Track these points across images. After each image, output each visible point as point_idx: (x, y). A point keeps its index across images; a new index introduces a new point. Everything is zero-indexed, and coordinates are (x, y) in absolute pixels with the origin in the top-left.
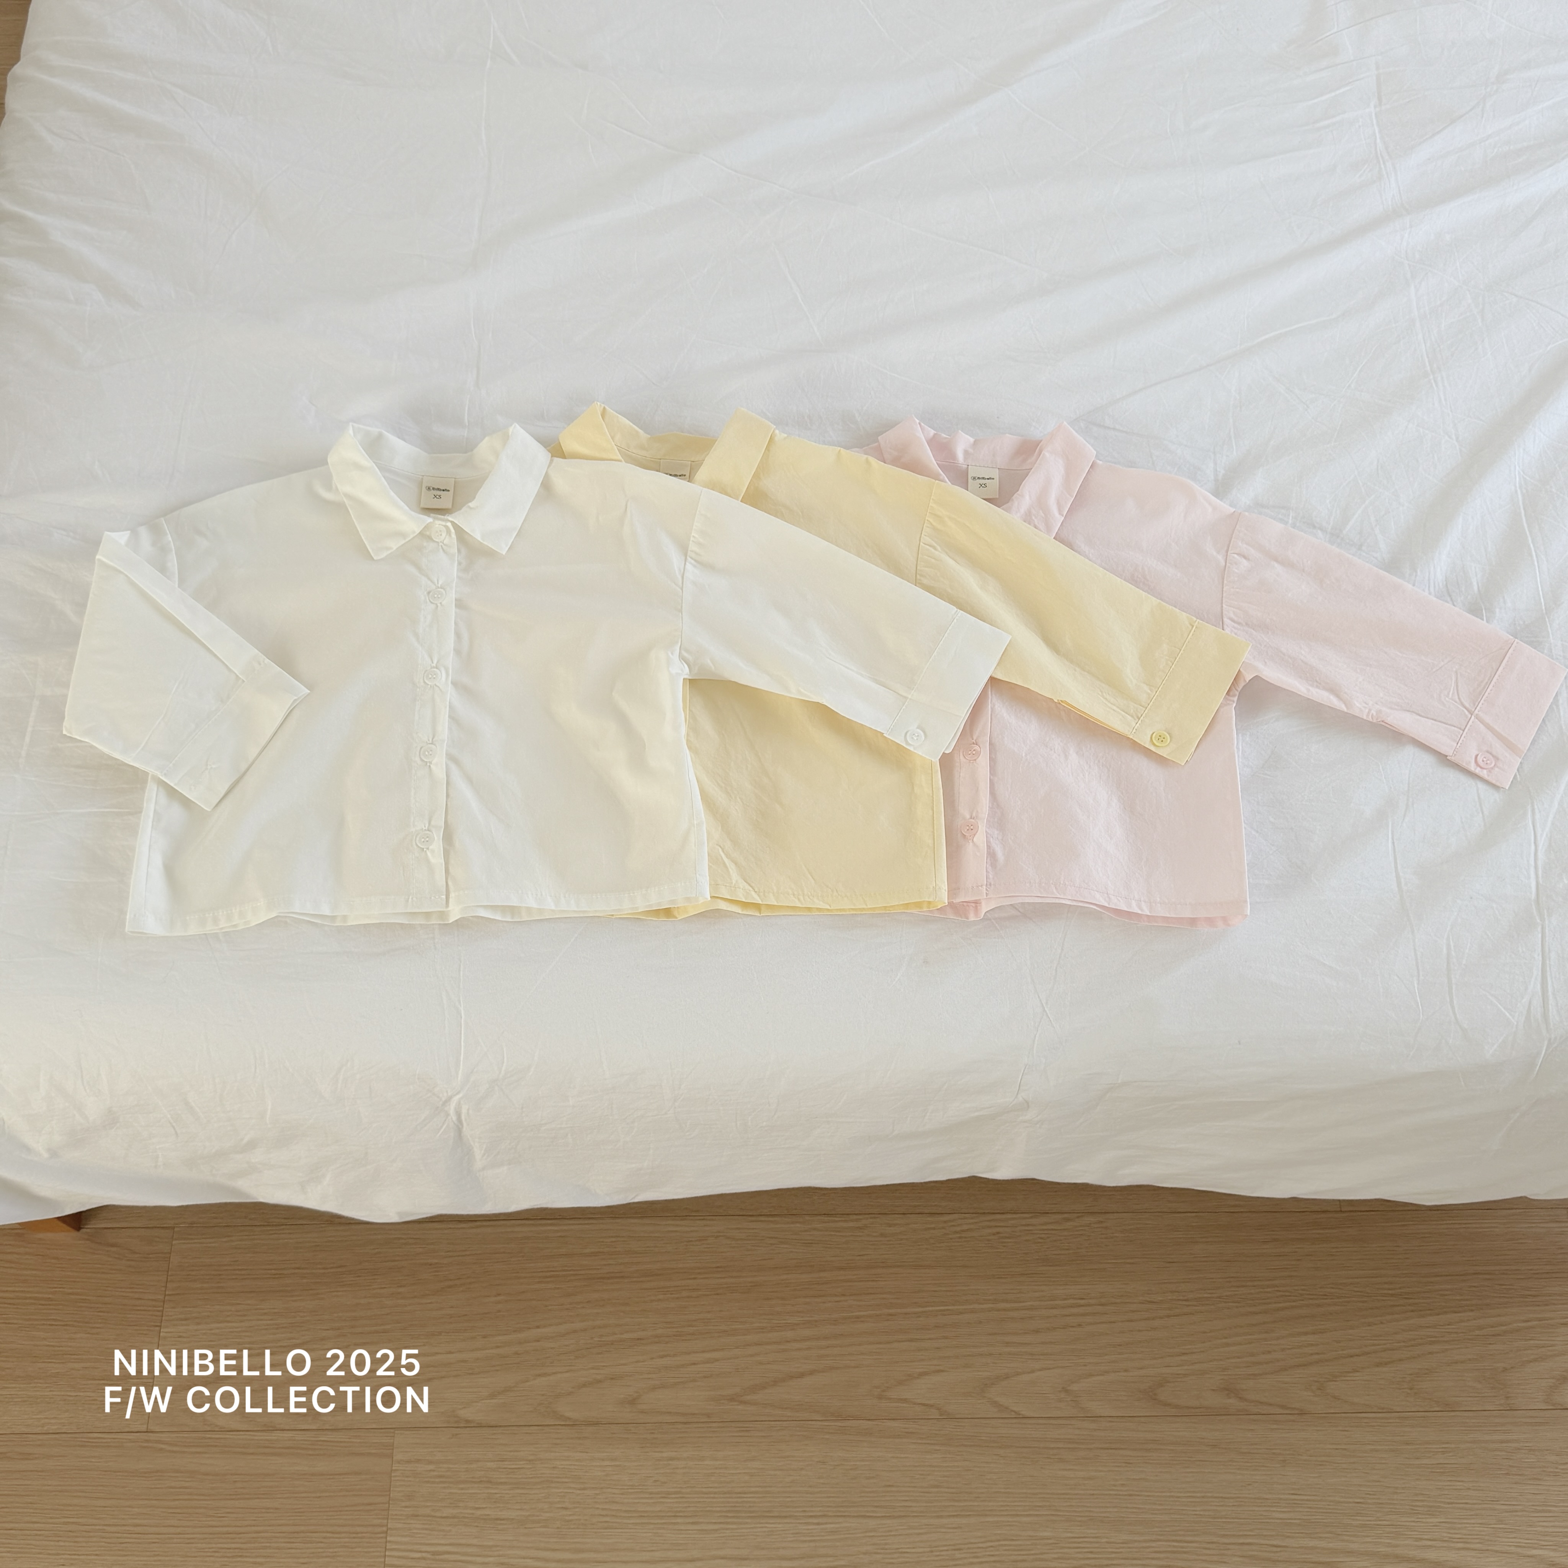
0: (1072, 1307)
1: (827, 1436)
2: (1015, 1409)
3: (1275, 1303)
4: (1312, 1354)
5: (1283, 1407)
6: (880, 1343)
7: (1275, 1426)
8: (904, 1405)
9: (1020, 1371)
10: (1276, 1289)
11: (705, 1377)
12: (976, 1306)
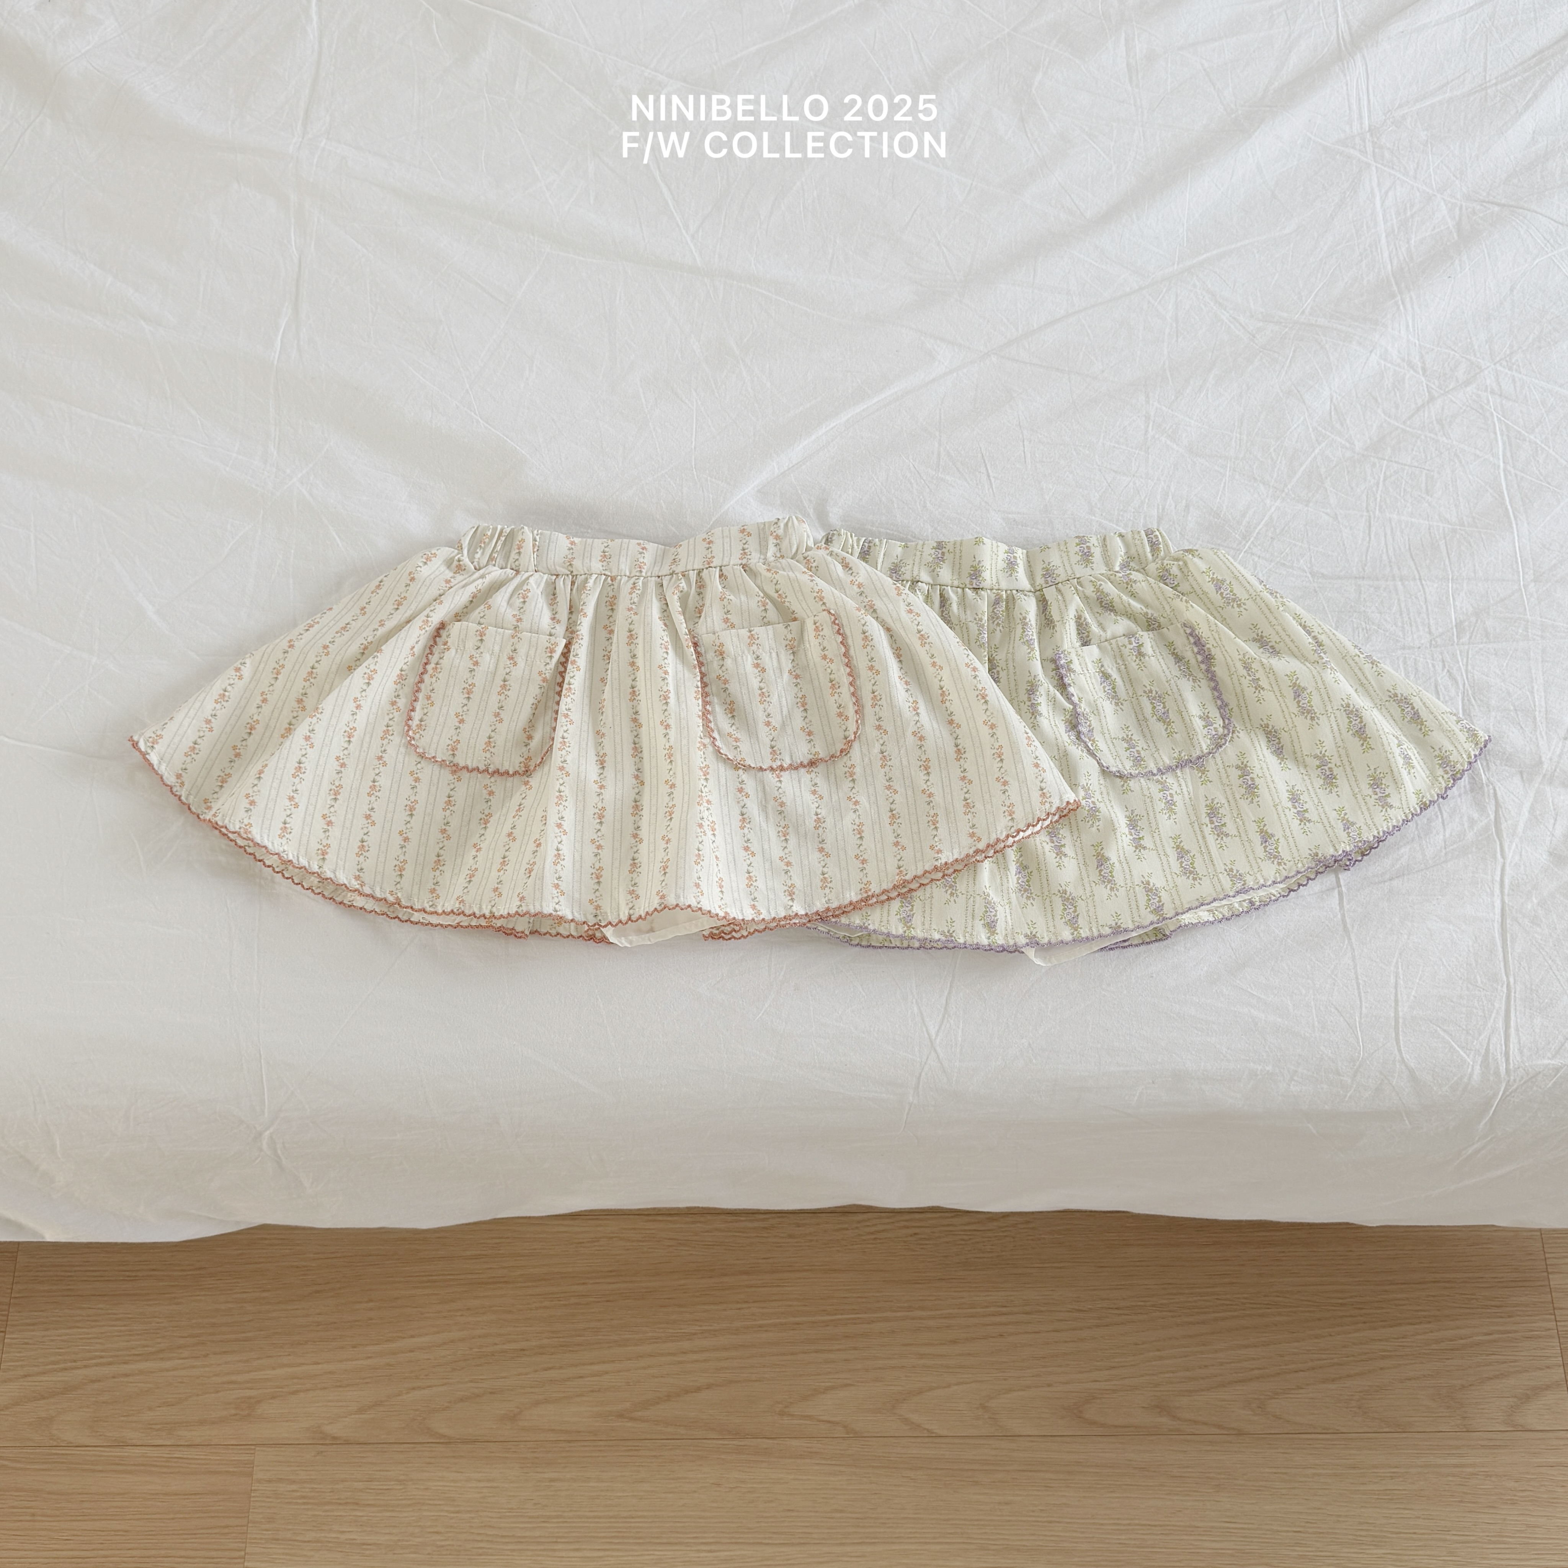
0: (993, 1315)
1: (723, 1457)
2: (927, 1427)
3: (1214, 1312)
4: (1253, 1369)
5: (1220, 1427)
6: (784, 1354)
7: (1209, 1448)
8: (809, 1422)
9: (934, 1385)
10: (1217, 1297)
11: (592, 1391)
12: (888, 1314)
